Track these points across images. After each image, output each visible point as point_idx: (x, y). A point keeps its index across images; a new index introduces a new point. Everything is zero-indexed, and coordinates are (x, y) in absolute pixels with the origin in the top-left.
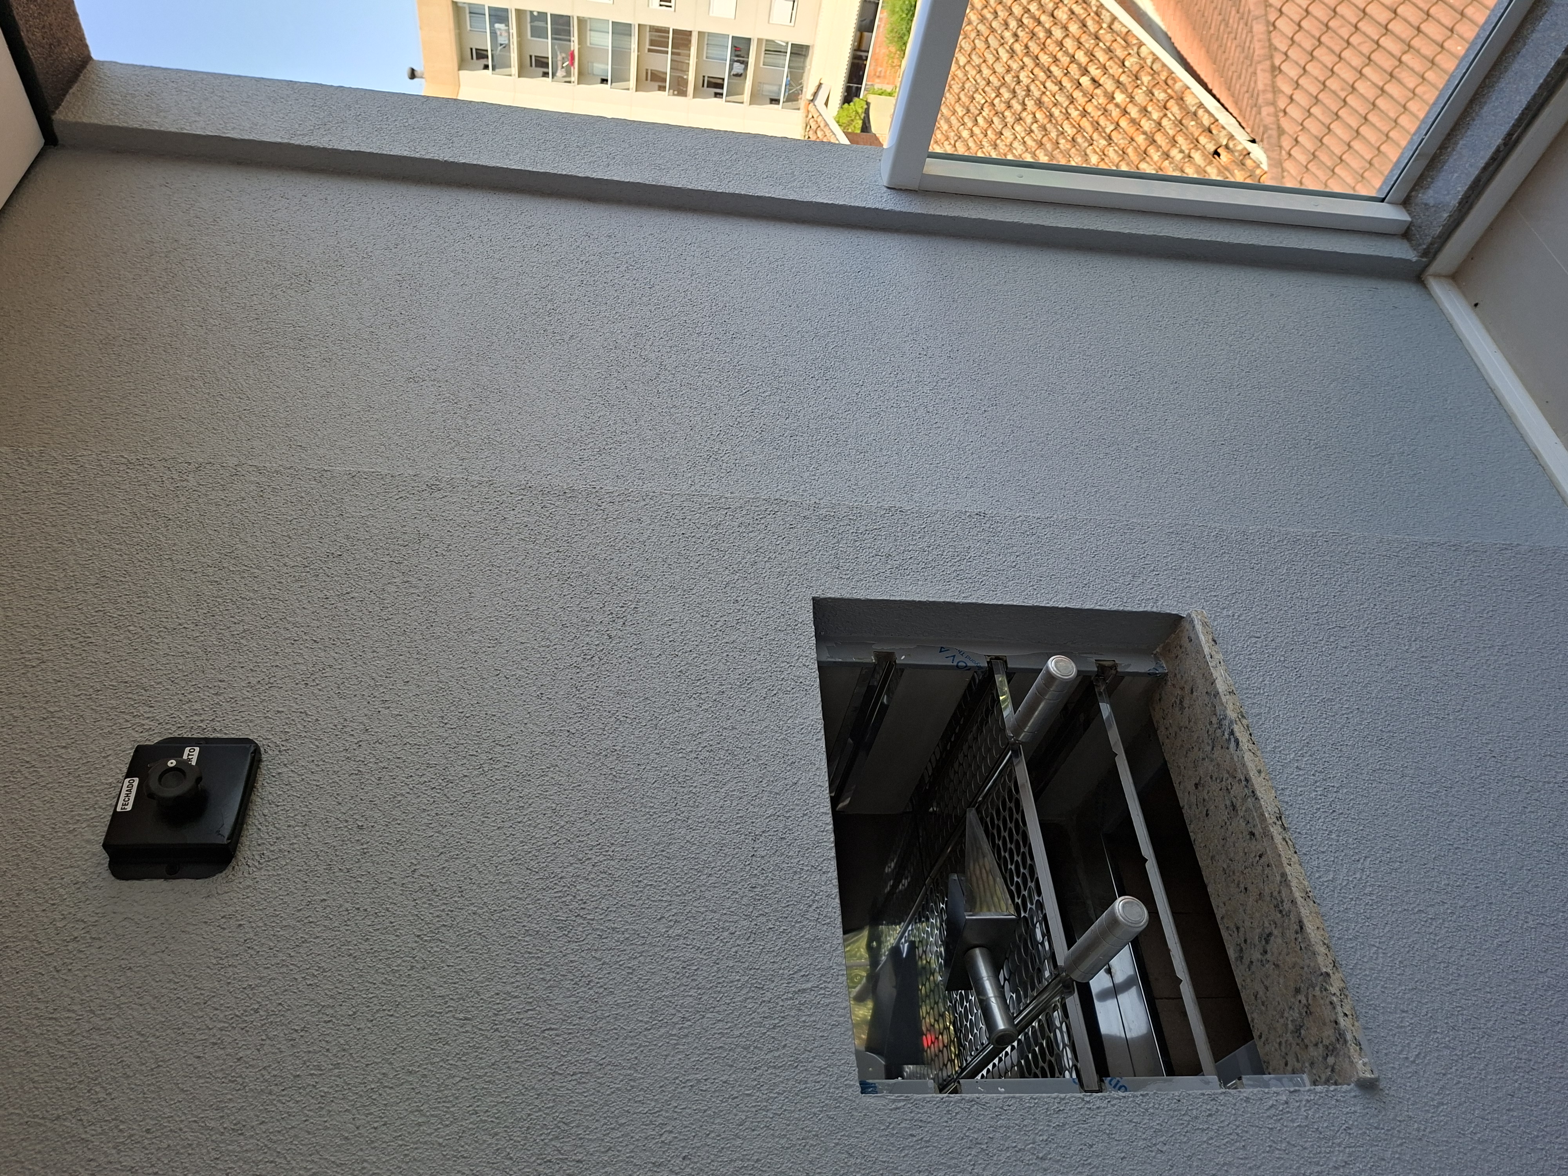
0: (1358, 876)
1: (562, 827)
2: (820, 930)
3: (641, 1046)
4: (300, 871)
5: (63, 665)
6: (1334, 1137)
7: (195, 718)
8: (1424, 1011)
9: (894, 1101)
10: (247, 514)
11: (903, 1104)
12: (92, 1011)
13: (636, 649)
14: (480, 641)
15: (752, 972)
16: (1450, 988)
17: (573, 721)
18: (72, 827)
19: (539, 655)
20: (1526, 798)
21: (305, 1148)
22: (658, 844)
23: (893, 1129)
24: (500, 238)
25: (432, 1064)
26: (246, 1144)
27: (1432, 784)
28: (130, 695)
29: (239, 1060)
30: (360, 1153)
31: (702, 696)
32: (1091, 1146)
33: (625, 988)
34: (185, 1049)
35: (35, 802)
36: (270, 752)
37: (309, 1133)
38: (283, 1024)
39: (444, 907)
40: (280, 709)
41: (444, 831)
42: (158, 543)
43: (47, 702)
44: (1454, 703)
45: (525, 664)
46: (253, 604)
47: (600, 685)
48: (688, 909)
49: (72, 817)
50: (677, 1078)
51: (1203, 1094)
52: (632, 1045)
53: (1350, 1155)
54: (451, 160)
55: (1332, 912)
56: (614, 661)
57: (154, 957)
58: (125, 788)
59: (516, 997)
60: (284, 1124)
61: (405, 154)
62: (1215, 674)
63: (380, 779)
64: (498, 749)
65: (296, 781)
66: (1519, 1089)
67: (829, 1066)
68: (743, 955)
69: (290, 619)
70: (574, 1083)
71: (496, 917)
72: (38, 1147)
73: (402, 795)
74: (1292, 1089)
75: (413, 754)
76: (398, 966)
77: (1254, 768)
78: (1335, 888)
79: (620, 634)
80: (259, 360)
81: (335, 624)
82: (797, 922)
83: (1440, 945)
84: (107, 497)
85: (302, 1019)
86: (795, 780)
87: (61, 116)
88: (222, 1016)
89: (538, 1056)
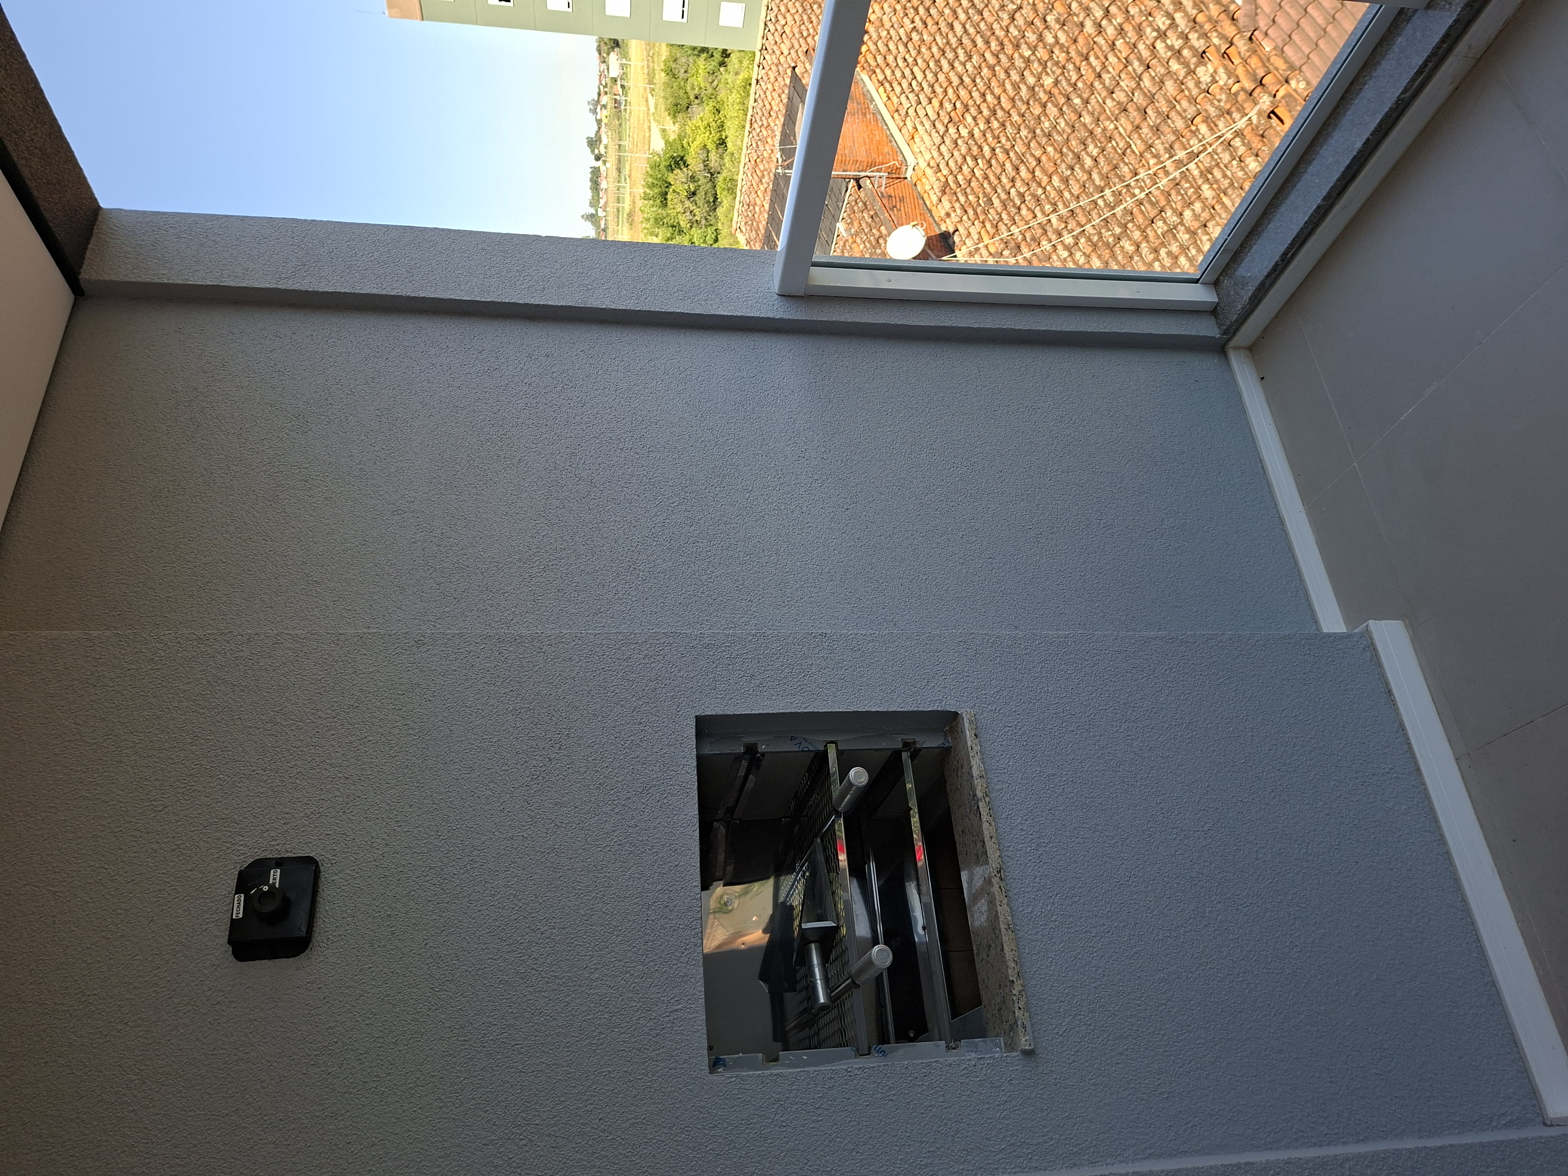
0: (1049, 908)
1: (520, 907)
2: (689, 969)
3: (573, 1052)
4: (353, 948)
5: (179, 808)
6: (1001, 1086)
7: (273, 843)
8: (1075, 1001)
9: (730, 1078)
10: (289, 677)
11: (734, 1079)
12: (237, 1049)
13: (569, 768)
14: (460, 770)
15: (644, 1000)
16: (1095, 985)
17: (526, 828)
18: (205, 927)
19: (500, 778)
20: (1179, 844)
21: (374, 1125)
22: (584, 916)
23: (728, 1095)
24: (458, 365)
25: (446, 1070)
26: (339, 1125)
27: (1114, 837)
28: (228, 829)
29: (329, 1074)
30: (407, 1126)
31: (615, 802)
32: (849, 1099)
33: (563, 1015)
34: (296, 1069)
35: (178, 911)
36: (325, 865)
37: (375, 1116)
38: (353, 1051)
39: (446, 968)
40: (328, 832)
41: (444, 915)
42: (230, 706)
43: (174, 837)
44: (1143, 771)
45: (492, 785)
46: (301, 751)
47: (544, 798)
48: (604, 959)
49: (204, 920)
50: (596, 1071)
51: (923, 1063)
52: (568, 1051)
53: (1009, 1097)
54: (413, 295)
55: (1027, 935)
56: (553, 779)
57: (270, 1012)
58: (236, 902)
59: (495, 1025)
60: (360, 1111)
61: (374, 291)
62: (973, 763)
63: (399, 880)
64: (476, 853)
65: (344, 885)
66: (1127, 1050)
67: (690, 1058)
68: (638, 988)
69: (328, 761)
70: (533, 1077)
71: (480, 973)
72: (218, 1133)
73: (414, 891)
74: (979, 1057)
75: (419, 860)
76: (420, 1009)
77: (988, 835)
78: (1032, 918)
79: (557, 756)
80: (275, 503)
81: (359, 763)
82: (674, 965)
83: (1095, 954)
84: (188, 669)
85: (365, 1046)
86: (676, 863)
87: (87, 274)
88: (315, 1047)
89: (510, 1062)
